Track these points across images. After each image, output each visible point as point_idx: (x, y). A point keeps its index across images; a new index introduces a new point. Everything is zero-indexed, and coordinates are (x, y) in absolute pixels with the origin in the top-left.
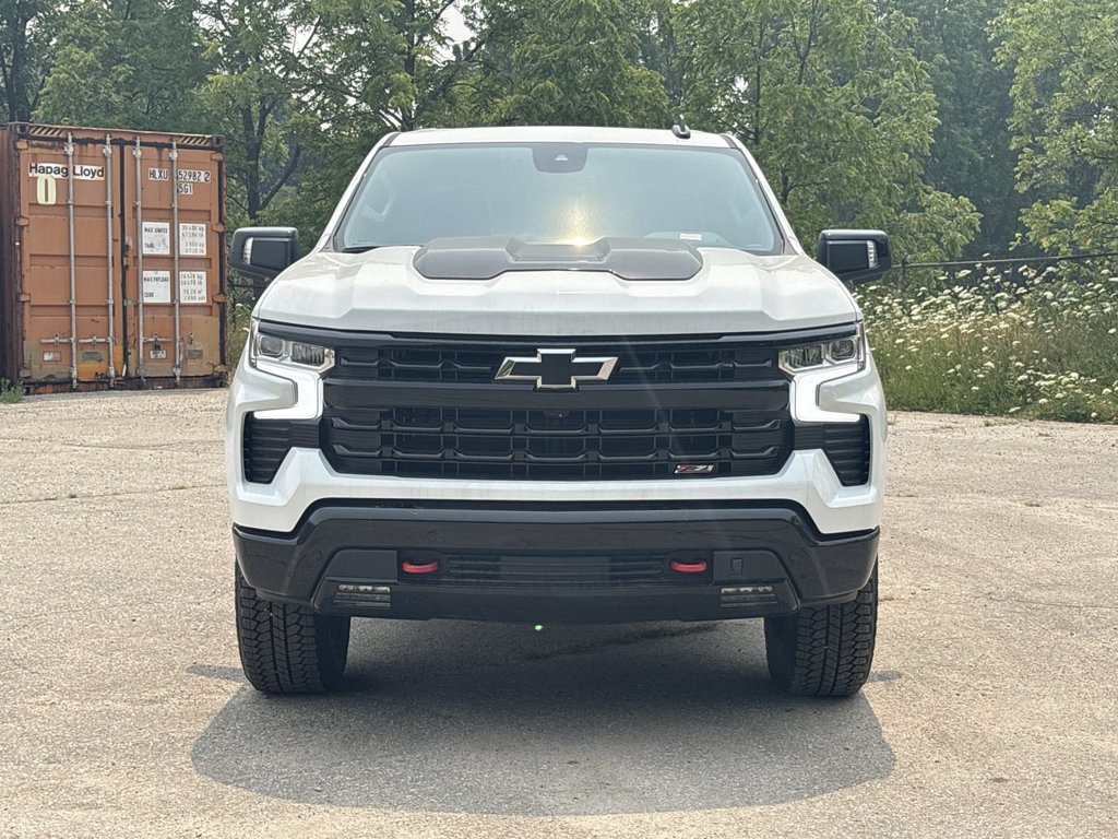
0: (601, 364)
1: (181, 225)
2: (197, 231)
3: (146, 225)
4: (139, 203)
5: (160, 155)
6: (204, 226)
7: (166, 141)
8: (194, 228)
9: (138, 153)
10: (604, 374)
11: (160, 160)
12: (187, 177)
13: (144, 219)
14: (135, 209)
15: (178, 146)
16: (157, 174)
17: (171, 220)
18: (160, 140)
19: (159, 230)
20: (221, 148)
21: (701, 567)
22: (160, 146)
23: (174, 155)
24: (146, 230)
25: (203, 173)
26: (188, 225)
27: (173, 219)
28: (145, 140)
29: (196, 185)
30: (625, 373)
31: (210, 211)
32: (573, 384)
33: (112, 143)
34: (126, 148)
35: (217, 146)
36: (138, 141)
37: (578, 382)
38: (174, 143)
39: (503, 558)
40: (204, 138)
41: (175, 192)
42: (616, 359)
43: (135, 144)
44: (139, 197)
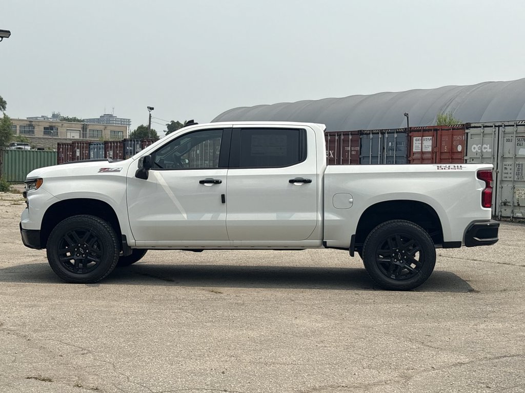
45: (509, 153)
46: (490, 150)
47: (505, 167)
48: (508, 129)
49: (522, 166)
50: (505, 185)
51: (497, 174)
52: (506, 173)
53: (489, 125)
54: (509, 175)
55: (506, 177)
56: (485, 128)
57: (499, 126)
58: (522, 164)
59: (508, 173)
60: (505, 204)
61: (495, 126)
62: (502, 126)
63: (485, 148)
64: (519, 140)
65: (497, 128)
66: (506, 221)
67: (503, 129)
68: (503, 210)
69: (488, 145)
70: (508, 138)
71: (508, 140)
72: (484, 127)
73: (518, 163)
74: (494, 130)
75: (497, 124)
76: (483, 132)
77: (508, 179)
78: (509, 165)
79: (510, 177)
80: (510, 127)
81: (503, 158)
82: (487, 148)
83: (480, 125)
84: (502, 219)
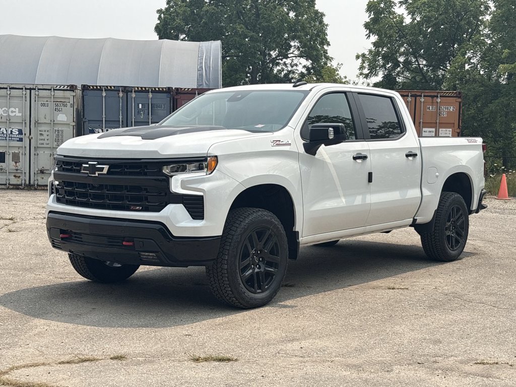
0: (103, 168)
1: (440, 129)
2: (448, 132)
3: (424, 129)
4: (421, 120)
5: (432, 100)
6: (451, 130)
7: (436, 94)
8: (446, 131)
9: (422, 100)
10: (105, 171)
11: (432, 102)
12: (445, 109)
13: (423, 127)
14: (420, 123)
15: (440, 96)
16: (431, 108)
17: (435, 127)
18: (432, 94)
19: (430, 132)
20: (460, 96)
21: (131, 244)
22: (433, 97)
23: (439, 100)
24: (424, 131)
25: (452, 107)
26: (443, 129)
27: (436, 127)
28: (426, 94)
29: (449, 113)
30: (112, 172)
31: (454, 123)
32: (97, 175)
33: (411, 96)
34: (417, 98)
35: (459, 96)
36: (423, 95)
37: (99, 174)
38: (439, 95)
39: (83, 235)
40: (453, 93)
41: (438, 115)
42: (108, 166)
43: (421, 96)
44: (422, 118)
45: (45, 118)
46: (20, 114)
47: (41, 133)
48: (42, 93)
49: (62, 133)
50: (41, 152)
51: (30, 140)
52: (41, 140)
53: (17, 87)
54: (46, 141)
55: (42, 144)
56: (11, 90)
57: (30, 89)
58: (62, 131)
59: (44, 140)
60: (42, 172)
61: (26, 89)
62: (35, 89)
63: (12, 112)
64: (57, 106)
65: (29, 91)
66: (44, 190)
67: (37, 93)
68: (39, 178)
69: (17, 109)
70: (43, 102)
71: (43, 105)
72: (10, 88)
73: (57, 129)
74: (24, 93)
75: (28, 87)
76: (10, 94)
77: (45, 146)
78: (45, 131)
79: (48, 144)
80: (45, 91)
81: (38, 123)
82: (15, 112)
83: (5, 86)
84: (39, 188)
